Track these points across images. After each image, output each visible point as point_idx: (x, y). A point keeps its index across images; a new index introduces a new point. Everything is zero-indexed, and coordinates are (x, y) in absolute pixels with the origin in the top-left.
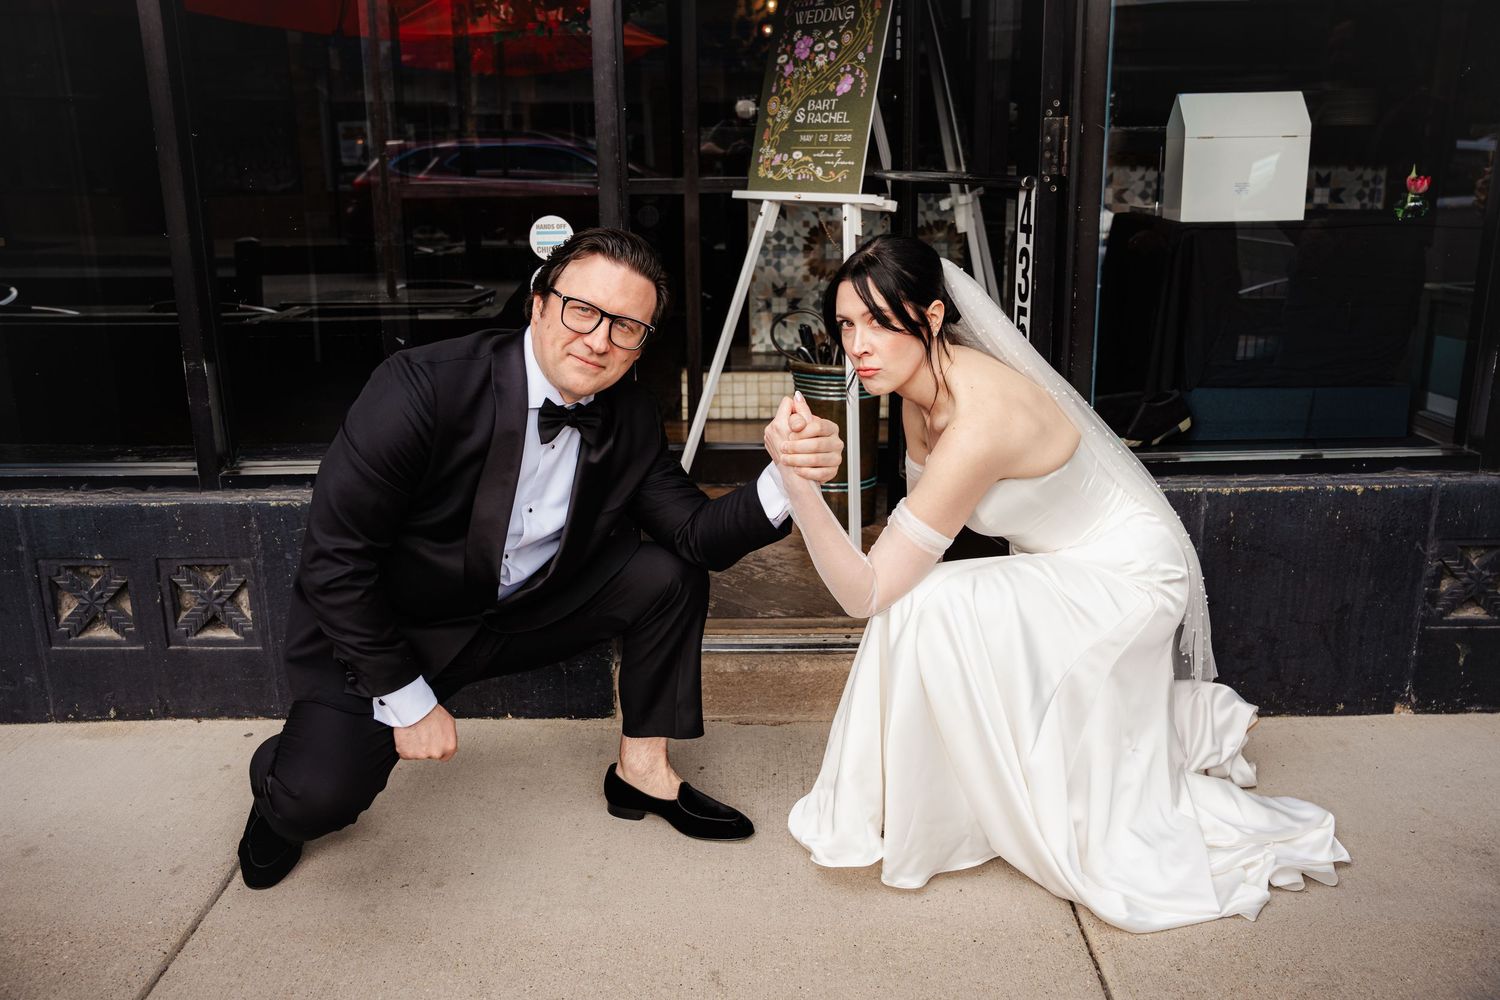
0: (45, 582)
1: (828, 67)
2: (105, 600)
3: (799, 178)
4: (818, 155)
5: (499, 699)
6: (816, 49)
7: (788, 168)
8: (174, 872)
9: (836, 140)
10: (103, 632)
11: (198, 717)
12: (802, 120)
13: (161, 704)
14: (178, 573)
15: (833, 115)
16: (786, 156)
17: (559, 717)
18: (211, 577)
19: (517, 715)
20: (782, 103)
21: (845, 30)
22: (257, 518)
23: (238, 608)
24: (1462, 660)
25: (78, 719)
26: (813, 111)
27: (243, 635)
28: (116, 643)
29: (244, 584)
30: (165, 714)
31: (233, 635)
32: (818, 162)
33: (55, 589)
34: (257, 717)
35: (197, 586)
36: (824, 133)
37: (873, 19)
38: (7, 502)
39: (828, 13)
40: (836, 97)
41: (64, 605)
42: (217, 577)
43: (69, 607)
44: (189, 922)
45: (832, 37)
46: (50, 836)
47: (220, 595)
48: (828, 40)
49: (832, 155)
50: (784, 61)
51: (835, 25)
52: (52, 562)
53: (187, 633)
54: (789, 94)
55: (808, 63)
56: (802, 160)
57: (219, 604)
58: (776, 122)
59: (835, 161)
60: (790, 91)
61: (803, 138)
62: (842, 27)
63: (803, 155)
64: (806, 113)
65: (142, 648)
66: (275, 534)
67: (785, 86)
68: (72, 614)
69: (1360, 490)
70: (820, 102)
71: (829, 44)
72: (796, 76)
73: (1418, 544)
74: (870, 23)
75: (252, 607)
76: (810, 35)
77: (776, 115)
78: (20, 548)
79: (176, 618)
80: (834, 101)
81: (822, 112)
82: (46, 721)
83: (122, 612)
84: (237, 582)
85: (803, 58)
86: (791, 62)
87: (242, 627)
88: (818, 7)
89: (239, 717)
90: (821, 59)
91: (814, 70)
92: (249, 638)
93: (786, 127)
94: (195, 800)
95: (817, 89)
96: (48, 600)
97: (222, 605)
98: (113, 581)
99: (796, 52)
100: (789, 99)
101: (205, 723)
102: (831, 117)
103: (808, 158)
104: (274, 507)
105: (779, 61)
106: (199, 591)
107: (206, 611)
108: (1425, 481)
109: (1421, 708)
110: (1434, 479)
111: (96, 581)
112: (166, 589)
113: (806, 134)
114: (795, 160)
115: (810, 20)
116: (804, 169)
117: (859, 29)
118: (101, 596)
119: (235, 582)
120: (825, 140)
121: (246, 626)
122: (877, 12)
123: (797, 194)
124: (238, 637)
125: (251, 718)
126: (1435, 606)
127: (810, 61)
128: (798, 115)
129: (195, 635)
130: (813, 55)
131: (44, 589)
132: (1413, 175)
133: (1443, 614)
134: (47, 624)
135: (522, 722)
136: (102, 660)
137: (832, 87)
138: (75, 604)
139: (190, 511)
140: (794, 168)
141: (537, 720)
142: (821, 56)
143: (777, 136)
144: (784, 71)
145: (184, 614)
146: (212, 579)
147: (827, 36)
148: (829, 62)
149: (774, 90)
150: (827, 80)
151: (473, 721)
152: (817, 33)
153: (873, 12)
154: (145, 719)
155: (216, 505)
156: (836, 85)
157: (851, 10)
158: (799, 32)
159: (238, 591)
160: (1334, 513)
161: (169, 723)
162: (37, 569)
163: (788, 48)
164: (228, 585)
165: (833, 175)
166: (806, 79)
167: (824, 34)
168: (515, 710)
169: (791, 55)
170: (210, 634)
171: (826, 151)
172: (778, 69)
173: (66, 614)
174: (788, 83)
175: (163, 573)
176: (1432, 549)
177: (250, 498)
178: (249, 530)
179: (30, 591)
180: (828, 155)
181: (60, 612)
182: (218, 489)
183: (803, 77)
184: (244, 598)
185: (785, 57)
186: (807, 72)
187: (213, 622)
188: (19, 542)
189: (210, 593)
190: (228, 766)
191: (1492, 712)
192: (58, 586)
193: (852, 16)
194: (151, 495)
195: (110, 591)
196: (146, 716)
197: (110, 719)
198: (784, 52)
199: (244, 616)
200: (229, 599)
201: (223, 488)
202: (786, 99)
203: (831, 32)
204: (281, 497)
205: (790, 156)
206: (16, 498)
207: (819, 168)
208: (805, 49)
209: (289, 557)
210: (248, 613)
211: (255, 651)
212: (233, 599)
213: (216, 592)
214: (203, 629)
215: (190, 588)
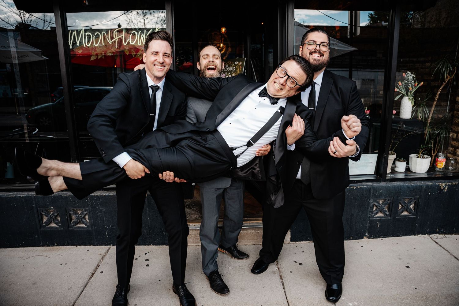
0: (40, 213)
2: (54, 218)
5: (149, 241)
8: (69, 289)
10: (53, 225)
11: (76, 245)
13: (67, 242)
14: (71, 211)
17: (164, 245)
18: (79, 212)
19: (153, 245)
21: (233, 73)
22: (90, 198)
23: (85, 219)
24: (379, 226)
25: (48, 246)
27: (87, 226)
28: (56, 228)
29: (87, 214)
30: (68, 244)
31: (84, 226)
33: (42, 215)
34: (90, 245)
35: (75, 214)
37: (239, 71)
38: (30, 194)
39: (229, 69)
41: (44, 218)
42: (81, 212)
43: (45, 219)
44: (72, 303)
46: (40, 279)
47: (81, 216)
48: (229, 75)
51: (231, 71)
52: (41, 209)
53: (73, 225)
57: (81, 219)
62: (232, 72)
65: (63, 229)
66: (94, 202)
68: (46, 221)
69: (355, 188)
73: (368, 200)
74: (239, 72)
75: (89, 219)
78: (34, 206)
79: (71, 221)
82: (40, 246)
83: (58, 220)
87: (86, 224)
88: (227, 67)
89: (86, 245)
92: (88, 227)
94: (75, 269)
96: (40, 218)
97: (82, 219)
98: (56, 213)
101: (78, 247)
106: (76, 215)
107: (78, 220)
108: (369, 185)
109: (370, 237)
110: (372, 184)
111: (51, 213)
112: (68, 215)
117: (236, 73)
118: (53, 217)
119: (85, 213)
122: (240, 69)
124: (86, 226)
125: (89, 246)
126: (372, 214)
129: (75, 226)
131: (39, 215)
132: (366, 109)
133: (374, 216)
134: (40, 224)
135: (155, 246)
136: (53, 232)
138: (47, 218)
141: (158, 246)
145: (73, 220)
146: (80, 212)
151: (143, 246)
152: (226, 73)
153: (239, 69)
154: (64, 246)
157: (234, 68)
159: (85, 215)
160: (349, 193)
161: (69, 247)
162: (38, 210)
164: (83, 214)
167: (228, 74)
168: (153, 244)
170: (79, 225)
173: (44, 221)
175: (67, 211)
176: (372, 201)
178: (88, 201)
179: (36, 216)
181: (43, 220)
184: (87, 217)
187: (79, 222)
188: (33, 204)
189: (79, 216)
190: (83, 259)
191: (385, 237)
192: (42, 214)
193: (235, 70)
194: (64, 193)
195: (55, 215)
196: (64, 245)
197: (55, 246)
199: (87, 221)
203: (230, 73)
206: (32, 194)
209: (97, 207)
210: (88, 221)
211: (90, 230)
212: (84, 217)
213: (80, 216)
214: (77, 224)
215: (74, 215)
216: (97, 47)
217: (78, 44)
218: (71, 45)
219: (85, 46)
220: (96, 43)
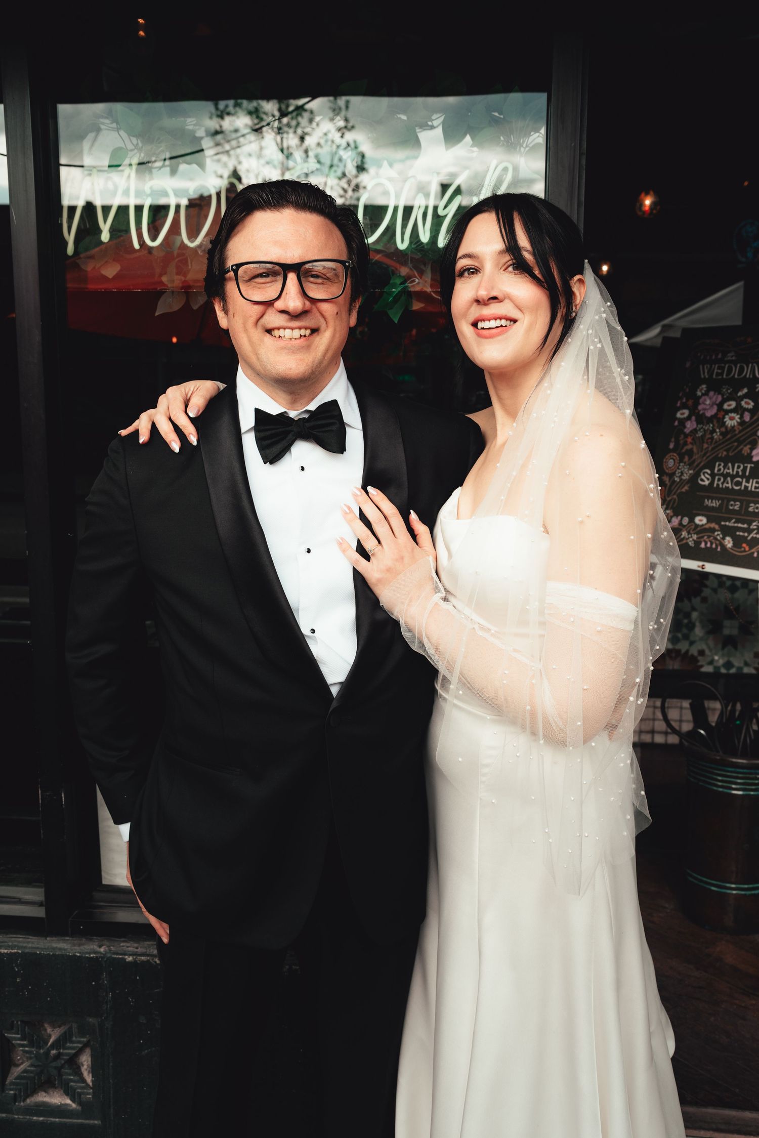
1: (741, 428)
3: (703, 545)
4: (727, 523)
6: (725, 407)
7: (689, 533)
9: (751, 509)
12: (707, 483)
14: (12, 1028)
15: (748, 482)
16: (686, 521)
18: (50, 1031)
20: (681, 461)
22: (110, 974)
23: (77, 1071)
26: (722, 475)
27: (80, 1103)
29: (86, 1045)
31: (69, 1102)
32: (727, 531)
35: (31, 1044)
36: (735, 501)
39: (741, 371)
40: (751, 462)
42: (58, 1033)
45: (745, 396)
47: (58, 1055)
48: (741, 398)
49: (745, 526)
50: (686, 415)
53: (15, 1098)
54: (690, 453)
55: (715, 421)
56: (707, 526)
57: (56, 1066)
58: (674, 481)
59: (749, 534)
60: (691, 450)
61: (708, 503)
63: (708, 521)
64: (713, 475)
66: (129, 994)
67: (686, 443)
70: (730, 465)
71: (743, 403)
72: (700, 434)
75: (94, 1070)
76: (718, 391)
77: (674, 474)
79: (5, 1075)
80: (749, 466)
81: (733, 477)
84: (79, 1042)
85: (709, 414)
86: (693, 418)
87: (80, 1094)
88: (729, 362)
90: (732, 419)
91: (723, 429)
92: (86, 1109)
93: (686, 488)
95: (727, 451)
97: (59, 1069)
99: (700, 407)
100: (690, 457)
102: (744, 483)
103: (713, 525)
104: (130, 963)
105: (679, 415)
106: (34, 1050)
107: (39, 1072)
113: (712, 498)
114: (697, 526)
115: (718, 374)
116: (709, 537)
119: (77, 1040)
120: (737, 508)
121: (83, 1093)
123: (701, 563)
124: (73, 1105)
127: (718, 419)
128: (703, 477)
129: (24, 1100)
130: (722, 413)
137: (746, 450)
139: (32, 961)
140: (697, 533)
142: (733, 415)
143: (675, 496)
144: (685, 427)
145: (14, 1073)
146: (53, 1034)
147: (740, 394)
148: (742, 423)
149: (672, 446)
150: (740, 442)
152: (727, 390)
155: (62, 956)
156: (752, 449)
158: (704, 386)
159: (80, 1051)
163: (690, 403)
164: (68, 1044)
165: (747, 549)
166: (712, 438)
167: (736, 391)
169: (694, 411)
170: (43, 1097)
171: (737, 521)
172: (676, 423)
174: (689, 440)
177: (102, 950)
178: (99, 986)
180: (740, 525)
182: (67, 935)
183: (708, 436)
184: (85, 1060)
185: (686, 412)
186: (714, 431)
187: (48, 1085)
189: (47, 1053)
198: (684, 406)
199: (84, 1081)
200: (67, 1062)
201: (72, 935)
202: (686, 459)
203: (745, 390)
204: (140, 950)
205: (692, 520)
207: (728, 539)
208: (712, 406)
209: (142, 1020)
210: (89, 1079)
211: (94, 1126)
212: (73, 1063)
213: (54, 1052)
214: (34, 1092)
215: (23, 1046)
216: (195, 250)
217: (105, 237)
218: (71, 239)
219: (137, 246)
220: (193, 234)
